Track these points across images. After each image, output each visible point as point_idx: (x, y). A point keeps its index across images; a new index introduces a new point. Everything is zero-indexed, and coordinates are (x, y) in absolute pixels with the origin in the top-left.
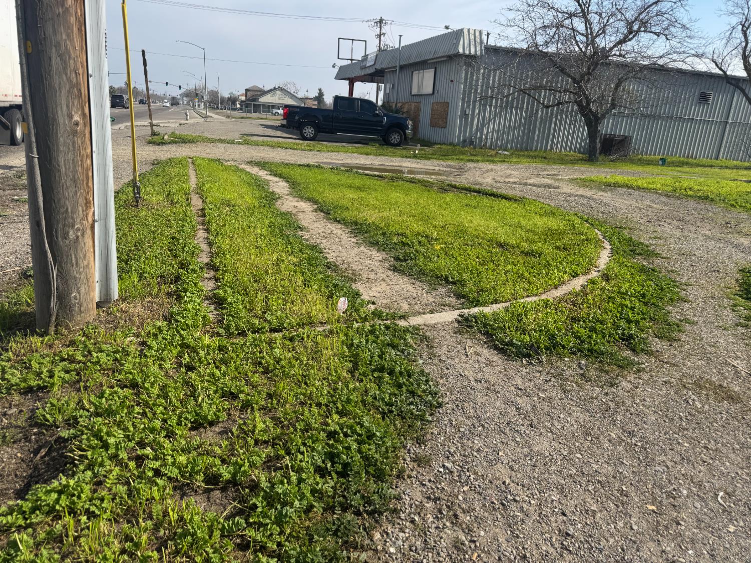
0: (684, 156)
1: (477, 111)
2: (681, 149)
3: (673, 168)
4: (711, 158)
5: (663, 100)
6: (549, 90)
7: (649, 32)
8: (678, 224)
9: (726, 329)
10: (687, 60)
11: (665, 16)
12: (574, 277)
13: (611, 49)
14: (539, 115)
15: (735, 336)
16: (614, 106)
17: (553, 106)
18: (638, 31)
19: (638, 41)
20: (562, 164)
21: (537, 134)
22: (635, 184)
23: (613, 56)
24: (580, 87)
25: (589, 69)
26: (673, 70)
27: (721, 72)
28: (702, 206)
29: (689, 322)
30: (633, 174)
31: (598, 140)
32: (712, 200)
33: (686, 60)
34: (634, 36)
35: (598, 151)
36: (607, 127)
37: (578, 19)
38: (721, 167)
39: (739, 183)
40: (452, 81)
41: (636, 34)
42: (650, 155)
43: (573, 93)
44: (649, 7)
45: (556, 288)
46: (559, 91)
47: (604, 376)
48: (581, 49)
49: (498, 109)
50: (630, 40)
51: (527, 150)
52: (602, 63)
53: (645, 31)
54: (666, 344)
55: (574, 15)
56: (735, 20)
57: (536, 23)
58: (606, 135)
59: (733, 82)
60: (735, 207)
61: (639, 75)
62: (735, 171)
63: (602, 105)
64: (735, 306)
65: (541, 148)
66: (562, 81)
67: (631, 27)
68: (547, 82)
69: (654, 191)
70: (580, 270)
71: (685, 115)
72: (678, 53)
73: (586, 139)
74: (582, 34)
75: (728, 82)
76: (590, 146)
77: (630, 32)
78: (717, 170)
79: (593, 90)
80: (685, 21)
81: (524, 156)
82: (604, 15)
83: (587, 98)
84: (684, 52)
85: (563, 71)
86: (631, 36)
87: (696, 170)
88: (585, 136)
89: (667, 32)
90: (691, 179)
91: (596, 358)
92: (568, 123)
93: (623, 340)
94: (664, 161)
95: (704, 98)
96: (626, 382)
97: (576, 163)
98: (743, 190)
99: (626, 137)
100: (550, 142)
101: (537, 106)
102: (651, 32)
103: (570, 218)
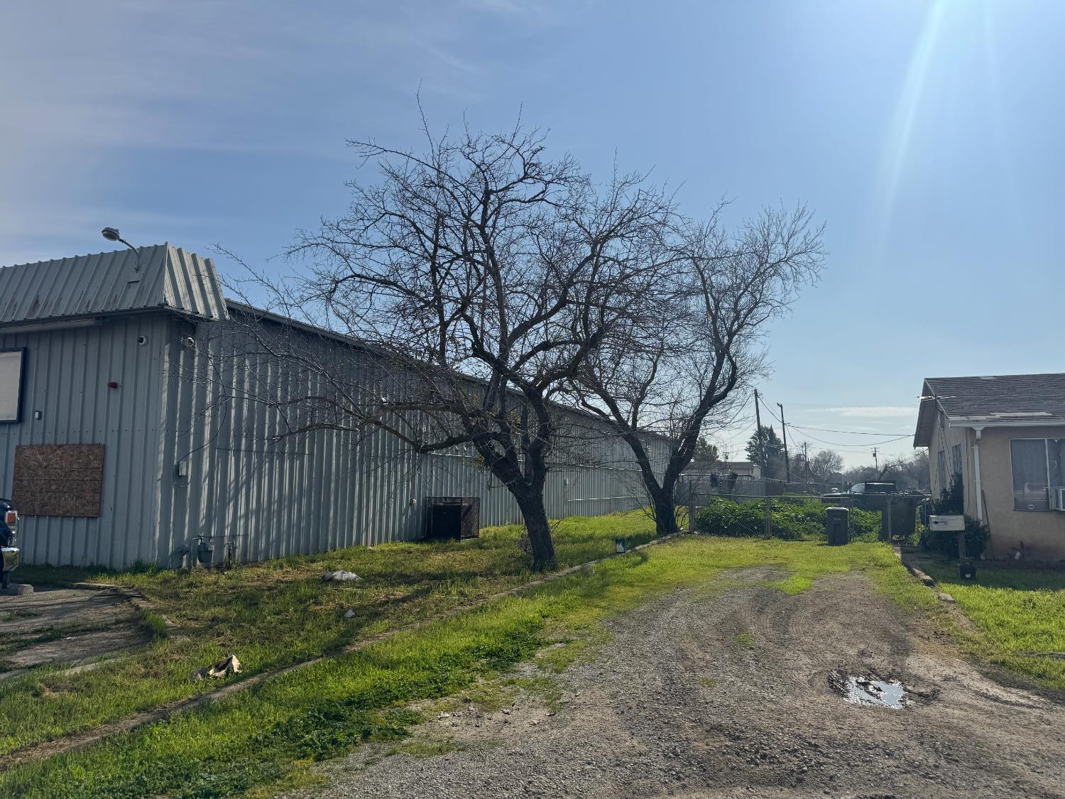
1: (206, 466)
40: (113, 386)
49: (254, 459)
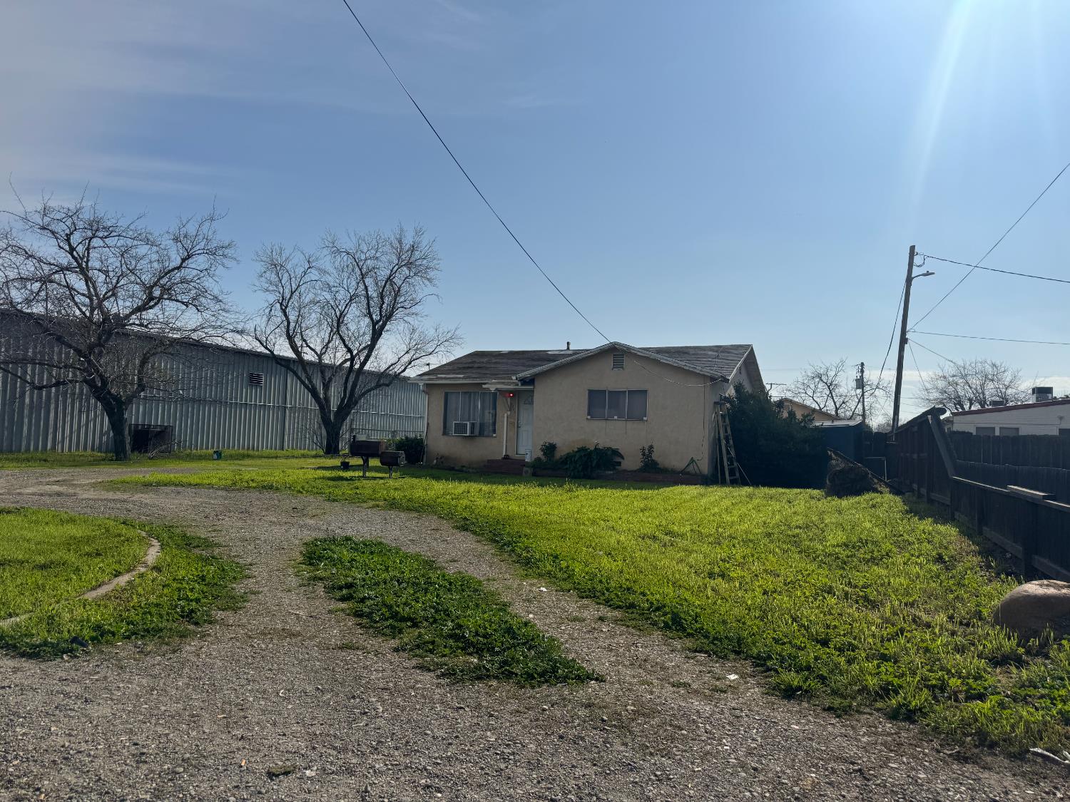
0: (243, 448)
2: (239, 440)
3: (232, 462)
4: (276, 449)
5: (206, 380)
6: (39, 364)
7: (174, 300)
8: (240, 516)
9: (289, 591)
10: (227, 335)
11: (192, 284)
12: (116, 576)
13: (128, 317)
14: (27, 400)
15: (298, 594)
16: (142, 387)
17: (49, 387)
18: (160, 298)
19: (163, 310)
20: (76, 466)
21: (25, 428)
22: (184, 480)
23: (131, 325)
24: (89, 362)
25: (100, 338)
26: (211, 346)
27: (268, 352)
28: (267, 495)
29: (254, 593)
30: (182, 471)
31: (127, 432)
32: (277, 489)
33: (225, 336)
34: (156, 304)
35: (128, 447)
36: (136, 415)
37: (74, 275)
38: (287, 457)
39: (306, 470)
41: (158, 301)
42: (201, 448)
43: (79, 369)
44: (170, 271)
45: (94, 589)
46: (56, 367)
47: (165, 648)
48: (84, 313)
50: (151, 308)
51: (11, 451)
52: (118, 333)
53: (169, 299)
54: (229, 613)
55: (67, 269)
56: (272, 298)
57: (8, 273)
58: (137, 425)
59: (283, 363)
60: (302, 493)
61: (171, 350)
62: (303, 460)
63: (125, 386)
64: (298, 572)
65: (36, 448)
66: (60, 353)
67: (151, 293)
68: (34, 353)
69: (210, 486)
70: (122, 569)
71: (236, 399)
72: (214, 327)
73: (108, 433)
74: (83, 295)
75: (278, 363)
76: (115, 441)
77: (151, 298)
78: (283, 461)
79: (108, 365)
80: (216, 292)
81: (7, 459)
82: (111, 274)
83: (101, 376)
84: (221, 327)
85: (59, 339)
86: (152, 303)
87: (259, 462)
88: (105, 429)
89: (197, 303)
90: (252, 471)
91: (154, 636)
92: (76, 412)
93: (183, 617)
94: (219, 455)
95: (254, 381)
96: (190, 647)
97: (96, 465)
98: (310, 476)
99: (166, 427)
100: (50, 437)
101: (23, 388)
102: (177, 301)
103: (100, 522)
